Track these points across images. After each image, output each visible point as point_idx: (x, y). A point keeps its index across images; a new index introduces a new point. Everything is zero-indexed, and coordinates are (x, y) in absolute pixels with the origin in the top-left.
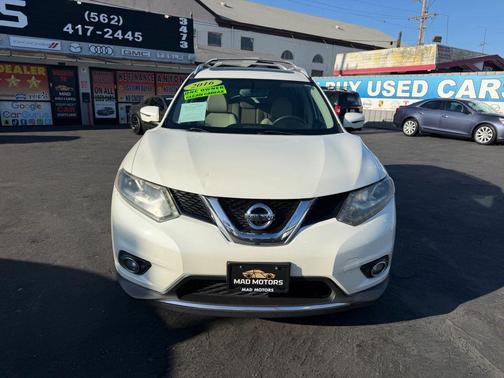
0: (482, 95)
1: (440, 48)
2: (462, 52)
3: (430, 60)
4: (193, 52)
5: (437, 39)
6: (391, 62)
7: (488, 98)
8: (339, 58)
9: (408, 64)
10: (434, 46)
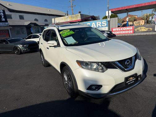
0: (97, 26)
1: (81, 15)
2: (86, 15)
3: (79, 18)
4: (7, 22)
5: (80, 12)
6: (69, 20)
7: (99, 27)
8: (53, 19)
9: (74, 20)
10: (79, 14)
